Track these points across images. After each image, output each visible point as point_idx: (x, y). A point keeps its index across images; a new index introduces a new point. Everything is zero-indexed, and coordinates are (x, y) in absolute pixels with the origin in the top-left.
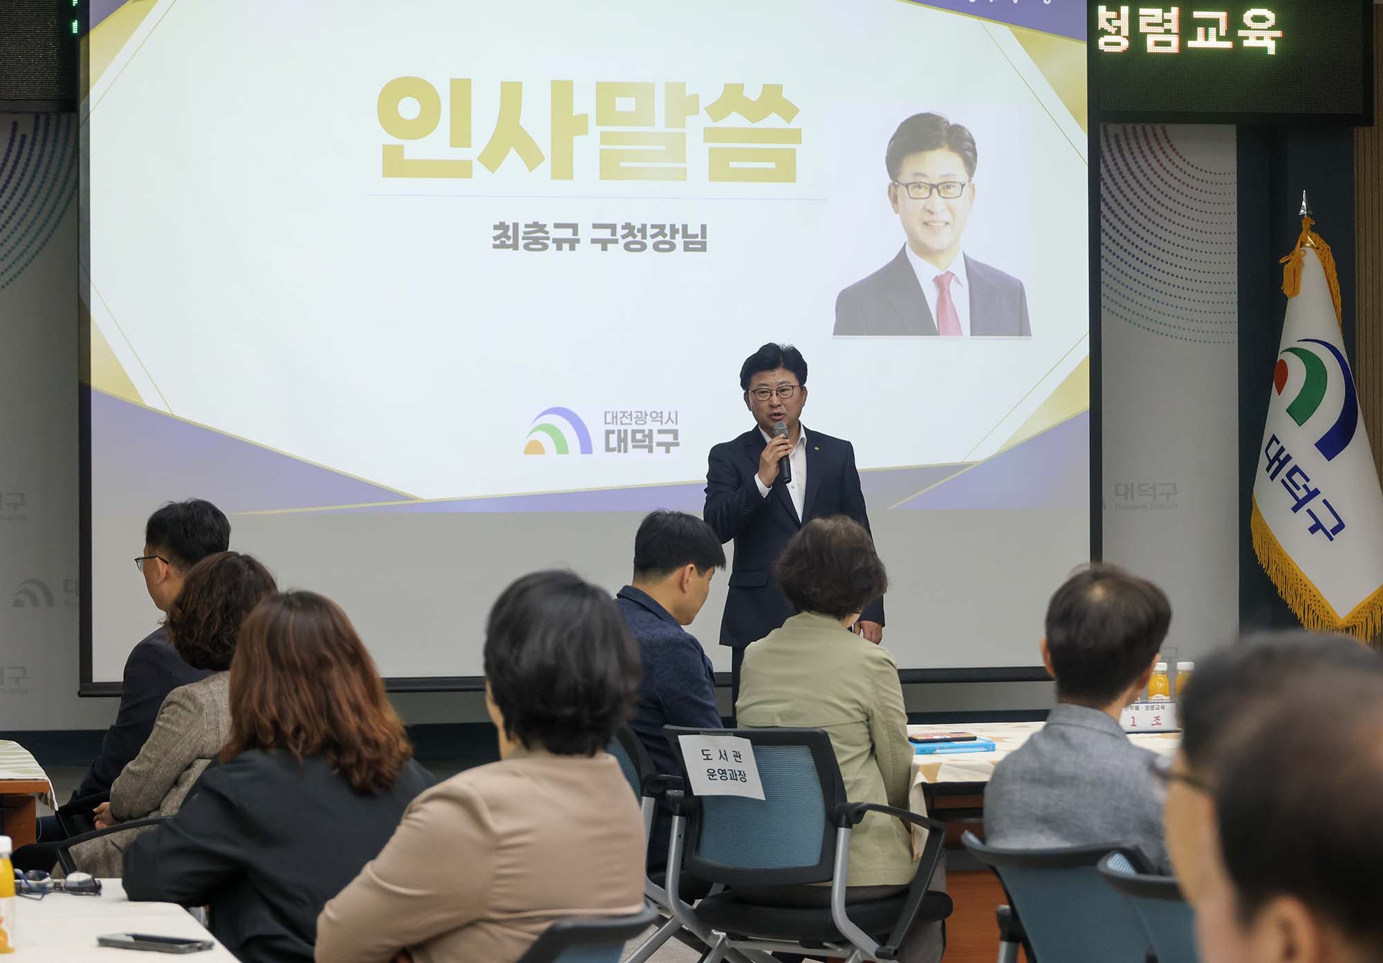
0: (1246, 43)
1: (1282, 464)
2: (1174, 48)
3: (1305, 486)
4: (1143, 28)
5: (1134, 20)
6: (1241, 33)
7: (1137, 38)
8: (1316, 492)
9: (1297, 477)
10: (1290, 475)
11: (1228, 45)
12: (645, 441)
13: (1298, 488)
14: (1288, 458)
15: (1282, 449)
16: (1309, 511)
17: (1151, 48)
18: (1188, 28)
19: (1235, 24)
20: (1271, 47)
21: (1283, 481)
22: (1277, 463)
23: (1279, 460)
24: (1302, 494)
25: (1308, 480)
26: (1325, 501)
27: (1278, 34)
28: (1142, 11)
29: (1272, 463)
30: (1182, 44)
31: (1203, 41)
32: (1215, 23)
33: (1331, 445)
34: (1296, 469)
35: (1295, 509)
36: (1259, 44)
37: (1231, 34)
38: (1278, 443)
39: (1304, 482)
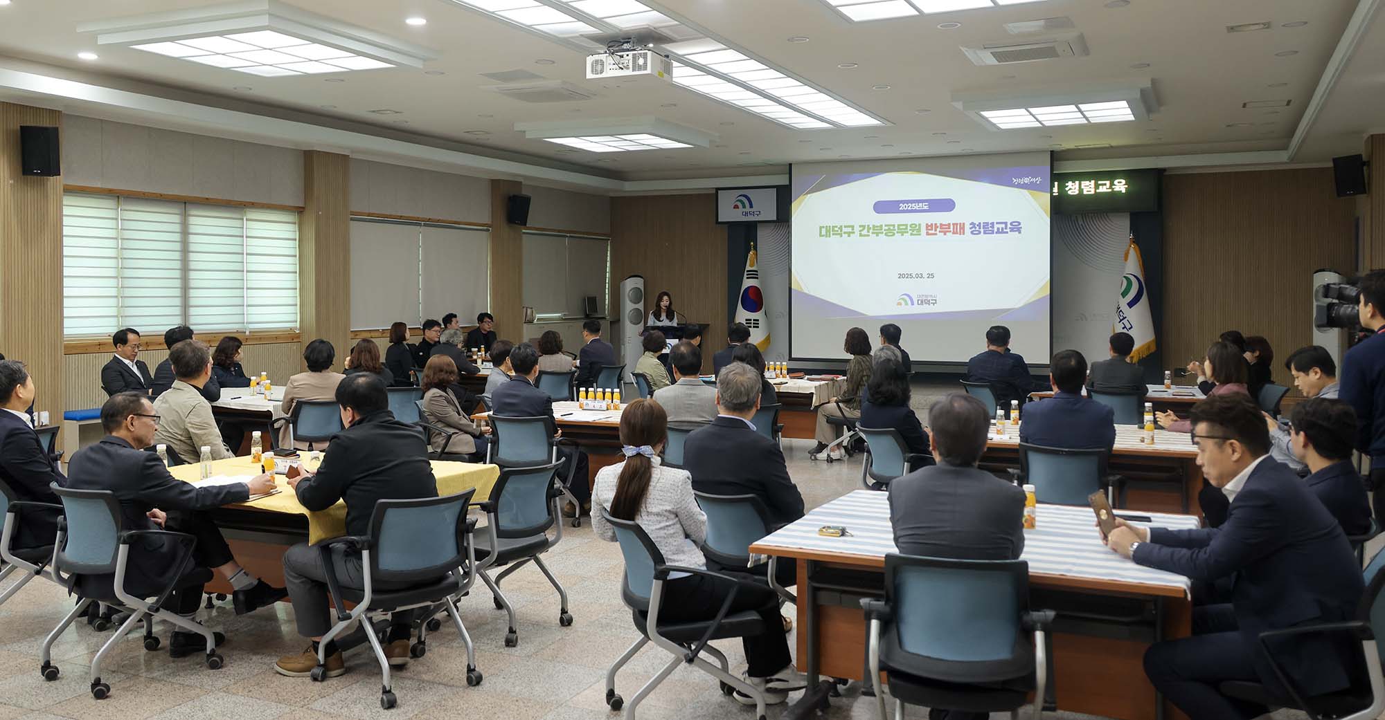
0: (1115, 190)
2: (1093, 192)
3: (1123, 316)
4: (1082, 187)
5: (1080, 185)
6: (1113, 187)
7: (1081, 190)
8: (1126, 317)
9: (1121, 313)
11: (1110, 190)
12: (928, 302)
13: (1121, 316)
16: (1123, 323)
17: (1085, 193)
18: (1097, 186)
19: (1112, 184)
20: (1124, 191)
24: (1121, 318)
27: (1126, 186)
28: (1082, 182)
30: (1095, 191)
31: (1102, 189)
32: (1105, 184)
33: (1131, 304)
34: (1121, 311)
36: (1120, 190)
37: (1110, 187)
39: (1123, 314)
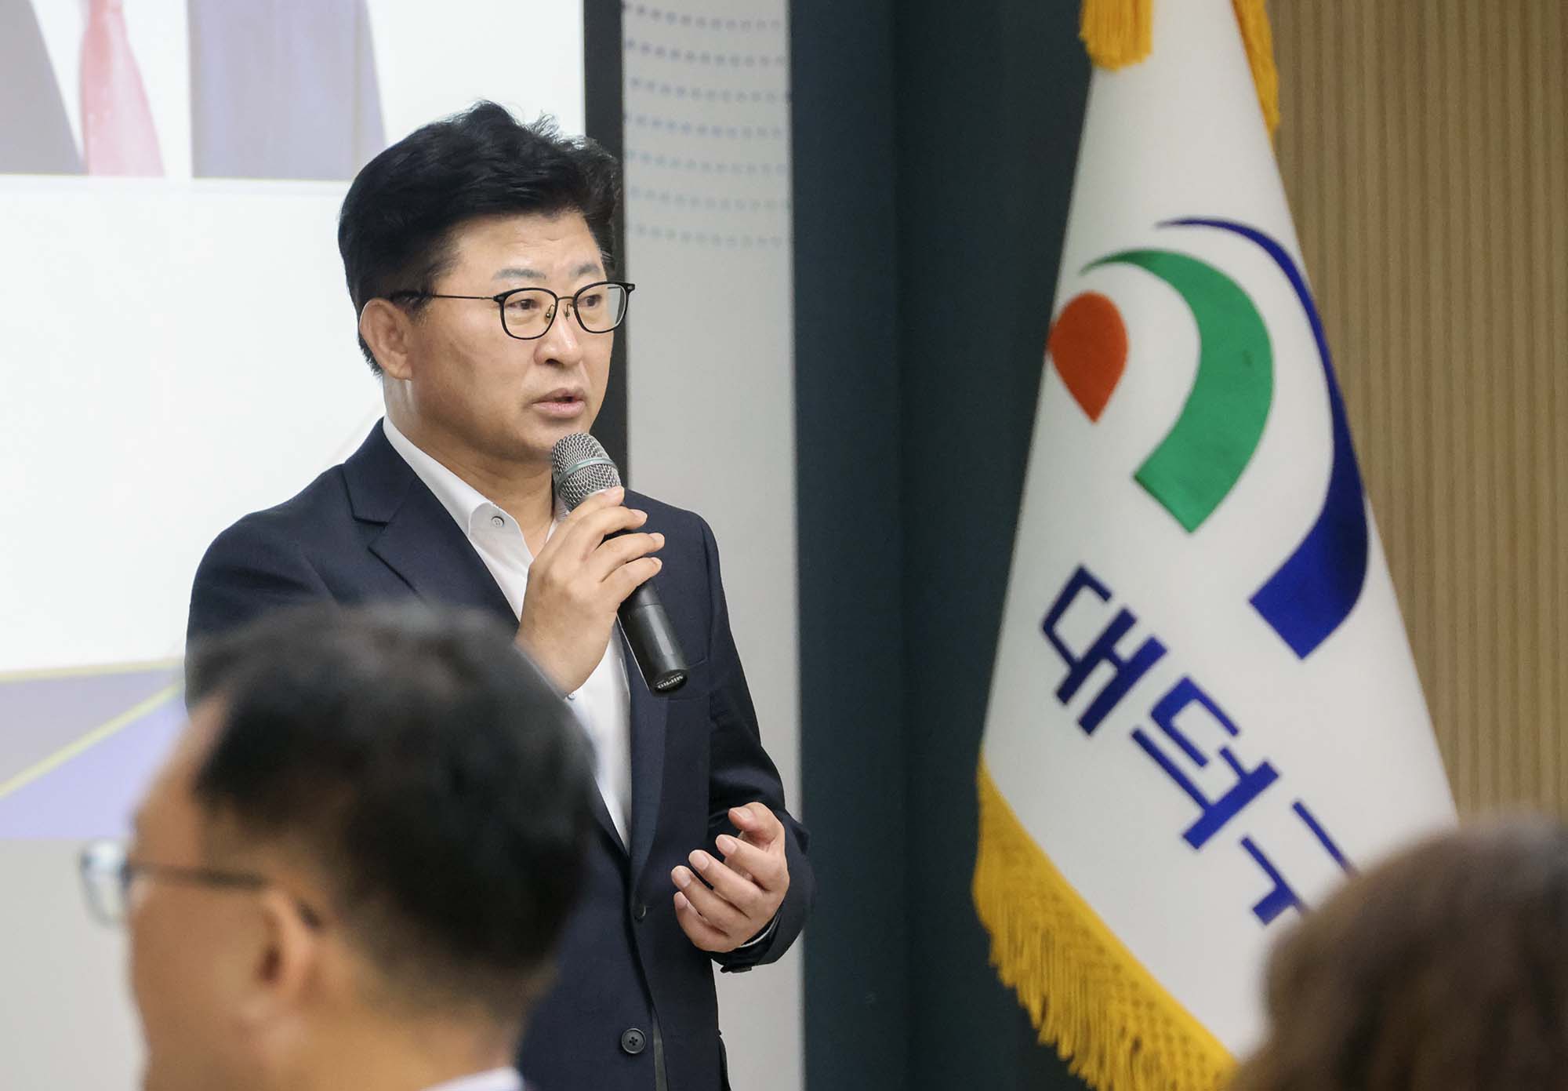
1: (1129, 673)
3: (1226, 754)
8: (1264, 777)
9: (1192, 720)
10: (1164, 713)
13: (1200, 760)
14: (1152, 651)
15: (1124, 622)
16: (1248, 844)
21: (1139, 737)
22: (1104, 673)
23: (1115, 660)
24: (1216, 782)
25: (1233, 730)
26: (1299, 809)
29: (1079, 671)
34: (1185, 693)
35: (1197, 836)
38: (1104, 594)
39: (1221, 737)
